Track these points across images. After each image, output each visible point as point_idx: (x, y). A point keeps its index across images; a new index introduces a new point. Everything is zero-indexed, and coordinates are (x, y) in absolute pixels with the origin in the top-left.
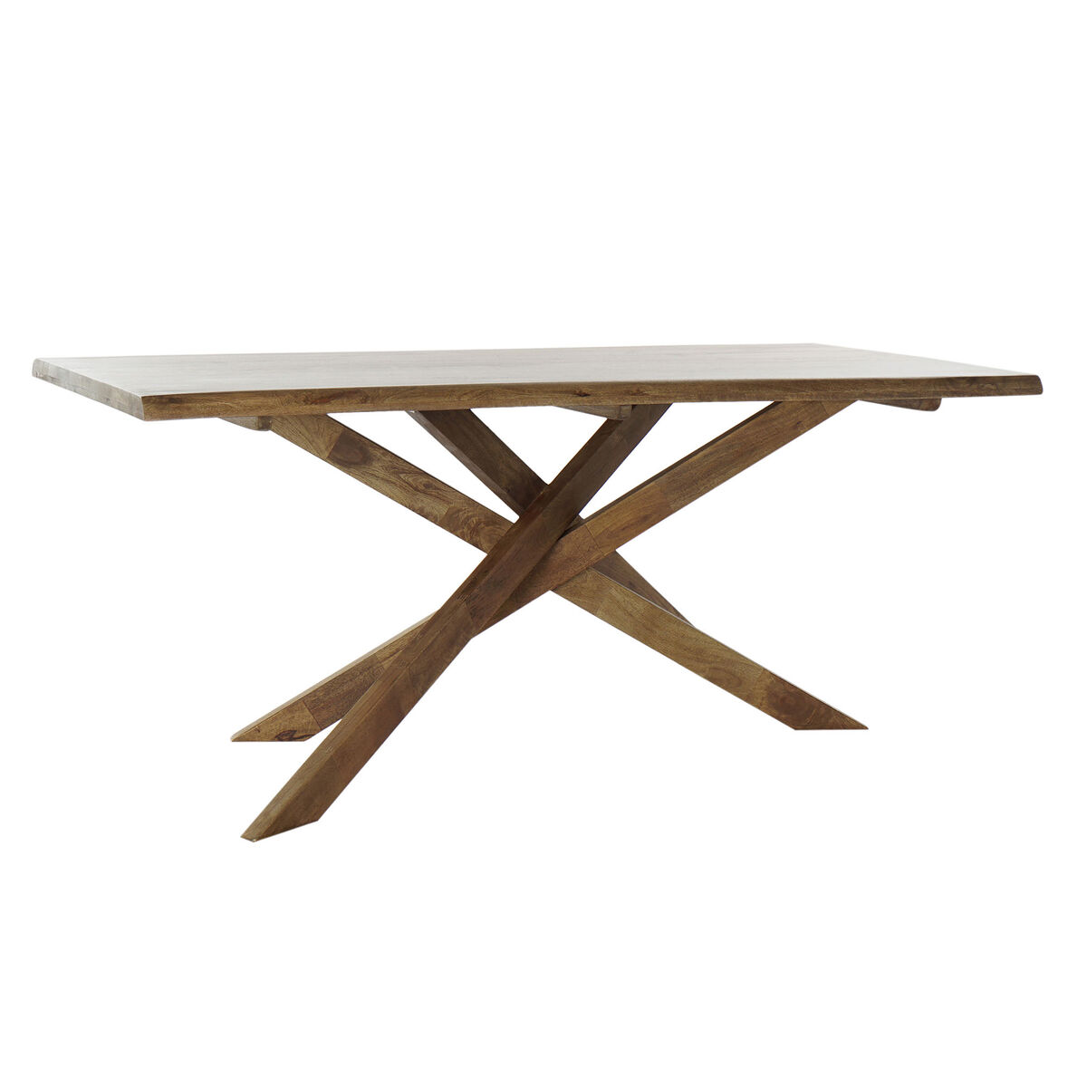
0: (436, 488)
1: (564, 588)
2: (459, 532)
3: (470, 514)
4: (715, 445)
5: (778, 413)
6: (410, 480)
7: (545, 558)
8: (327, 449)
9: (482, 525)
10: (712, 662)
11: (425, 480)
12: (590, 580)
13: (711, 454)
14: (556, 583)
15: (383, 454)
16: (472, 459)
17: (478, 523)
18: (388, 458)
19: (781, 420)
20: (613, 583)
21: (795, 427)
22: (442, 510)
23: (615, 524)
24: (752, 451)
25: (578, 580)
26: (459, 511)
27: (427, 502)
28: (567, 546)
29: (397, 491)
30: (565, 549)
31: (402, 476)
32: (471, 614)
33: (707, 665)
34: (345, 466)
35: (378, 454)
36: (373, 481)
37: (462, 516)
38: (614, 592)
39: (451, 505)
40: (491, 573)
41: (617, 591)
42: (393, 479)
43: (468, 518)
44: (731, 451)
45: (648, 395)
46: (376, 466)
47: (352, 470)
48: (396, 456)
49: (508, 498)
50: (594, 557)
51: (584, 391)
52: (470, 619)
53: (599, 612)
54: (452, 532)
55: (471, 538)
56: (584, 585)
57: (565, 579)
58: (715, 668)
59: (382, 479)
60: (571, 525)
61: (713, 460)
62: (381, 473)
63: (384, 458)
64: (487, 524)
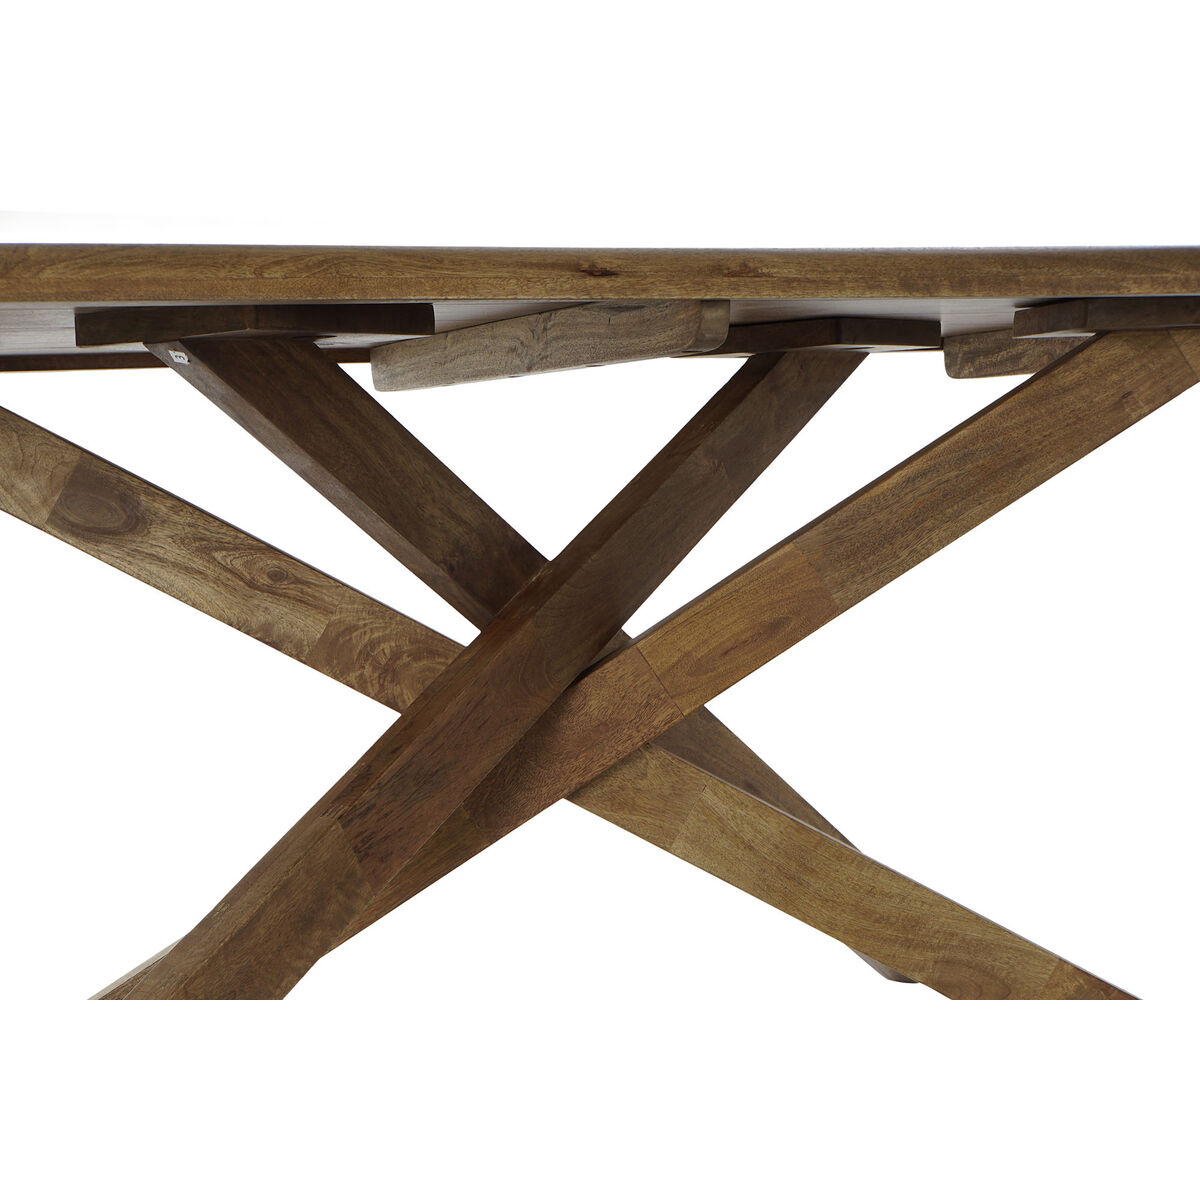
0: (298, 581)
1: (597, 792)
2: (353, 677)
3: (376, 635)
4: (929, 454)
5: (1076, 375)
6: (238, 564)
7: (546, 724)
8: (45, 502)
9: (405, 659)
10: (940, 948)
11: (272, 562)
12: (655, 772)
13: (923, 474)
14: (576, 781)
15: (172, 508)
16: (351, 487)
17: (396, 655)
18: (183, 518)
19: (1086, 391)
20: (706, 778)
21: (1118, 406)
22: (312, 626)
23: (705, 642)
24: (1020, 463)
25: (627, 772)
26: (355, 628)
27: (280, 613)
28: (597, 697)
29: (207, 589)
30: (593, 703)
31: (219, 555)
32: (357, 850)
33: (930, 955)
34: (87, 539)
35: (162, 508)
36: (154, 569)
37: (359, 641)
38: (708, 796)
39: (334, 618)
40: (407, 752)
41: (715, 795)
42: (198, 563)
43: (373, 644)
44: (969, 466)
45: (769, 275)
46: (160, 539)
47: (103, 547)
48: (202, 511)
49: (454, 587)
50: (660, 719)
51: (601, 264)
52: (354, 861)
53: (679, 843)
54: (336, 677)
55: (382, 687)
56: (642, 784)
57: (596, 769)
58: (948, 962)
59: (175, 565)
60: (603, 653)
61: (925, 488)
62: (173, 552)
63: (176, 518)
64: (416, 656)
